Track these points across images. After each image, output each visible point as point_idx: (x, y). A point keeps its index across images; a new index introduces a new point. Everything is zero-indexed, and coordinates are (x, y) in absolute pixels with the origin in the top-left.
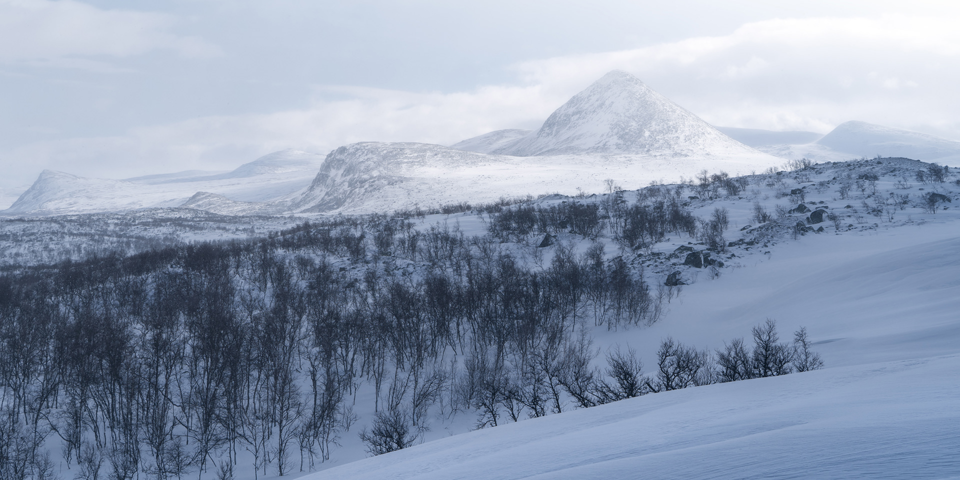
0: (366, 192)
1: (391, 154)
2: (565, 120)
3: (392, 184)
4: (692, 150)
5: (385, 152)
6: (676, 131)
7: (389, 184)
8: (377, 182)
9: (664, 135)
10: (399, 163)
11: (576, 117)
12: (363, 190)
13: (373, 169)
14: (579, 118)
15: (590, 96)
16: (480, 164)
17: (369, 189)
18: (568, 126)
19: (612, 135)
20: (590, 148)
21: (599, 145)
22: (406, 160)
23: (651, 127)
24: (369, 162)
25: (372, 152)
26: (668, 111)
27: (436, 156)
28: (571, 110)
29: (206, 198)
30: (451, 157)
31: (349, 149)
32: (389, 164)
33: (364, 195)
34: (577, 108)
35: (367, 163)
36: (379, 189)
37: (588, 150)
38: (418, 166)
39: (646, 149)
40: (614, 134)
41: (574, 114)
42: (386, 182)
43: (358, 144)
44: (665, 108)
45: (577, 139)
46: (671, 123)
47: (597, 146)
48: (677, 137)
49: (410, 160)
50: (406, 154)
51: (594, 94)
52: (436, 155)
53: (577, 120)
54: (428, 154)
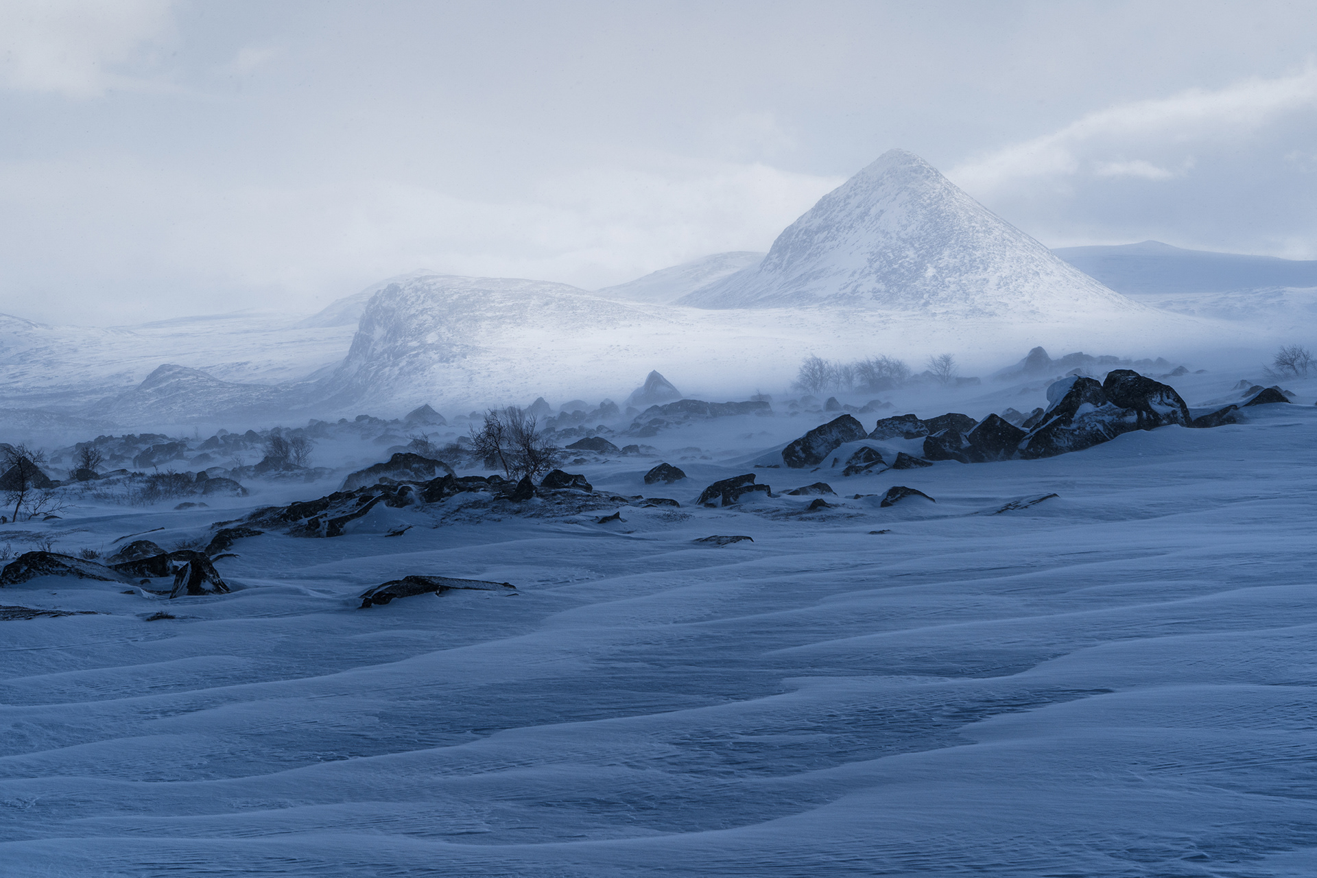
0: (400, 374)
1: (464, 302)
2: (804, 241)
3: (447, 361)
4: (1006, 305)
5: (455, 297)
6: (985, 269)
7: (441, 360)
8: (421, 357)
9: (960, 275)
10: (476, 320)
11: (822, 236)
12: (396, 370)
13: (428, 330)
14: (826, 238)
15: (848, 197)
16: (622, 323)
17: (406, 369)
18: (808, 252)
19: (869, 274)
20: (829, 296)
21: (844, 291)
22: (489, 314)
23: (940, 259)
24: (425, 317)
25: (433, 297)
26: (978, 232)
27: (546, 307)
28: (818, 221)
29: (173, 376)
30: (573, 308)
31: (403, 289)
32: (458, 320)
33: (396, 379)
34: (825, 219)
35: (420, 317)
36: (423, 370)
37: (826, 299)
38: (511, 326)
39: (923, 301)
40: (873, 271)
41: (820, 229)
42: (436, 357)
43: (419, 280)
44: (973, 224)
45: (815, 279)
46: (978, 254)
47: (842, 292)
48: (985, 279)
49: (498, 314)
50: (493, 301)
51: (856, 194)
52: (547, 304)
53: (823, 241)
54: (533, 302)
